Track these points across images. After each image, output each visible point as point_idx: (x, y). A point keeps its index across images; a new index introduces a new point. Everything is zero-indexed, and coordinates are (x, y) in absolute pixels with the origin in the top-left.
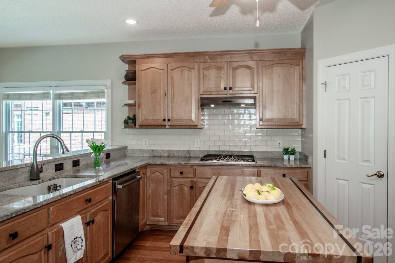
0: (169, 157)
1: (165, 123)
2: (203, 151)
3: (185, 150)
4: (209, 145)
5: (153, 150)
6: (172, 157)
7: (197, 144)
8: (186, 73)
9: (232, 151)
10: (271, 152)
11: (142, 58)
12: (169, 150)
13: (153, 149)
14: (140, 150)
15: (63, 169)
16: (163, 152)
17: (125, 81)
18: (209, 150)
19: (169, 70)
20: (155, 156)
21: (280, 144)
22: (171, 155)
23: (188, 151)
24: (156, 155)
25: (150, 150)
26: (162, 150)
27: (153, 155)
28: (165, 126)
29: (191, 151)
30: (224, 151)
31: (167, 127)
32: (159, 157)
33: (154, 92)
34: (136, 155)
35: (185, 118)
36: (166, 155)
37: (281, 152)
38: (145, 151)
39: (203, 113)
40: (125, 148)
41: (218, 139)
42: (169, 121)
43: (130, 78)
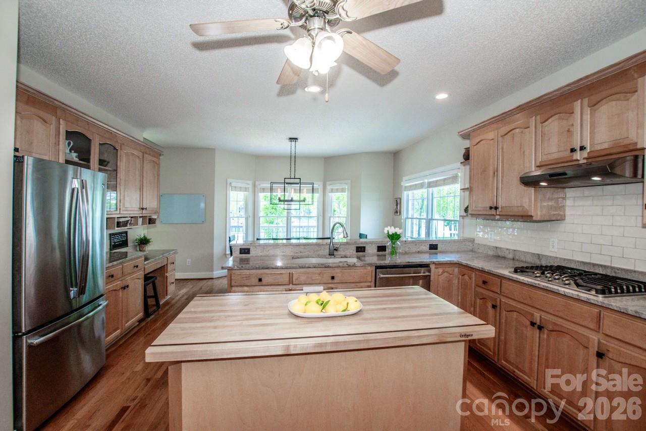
0: (513, 259)
2: (560, 258)
3: (534, 254)
4: (573, 251)
5: (497, 248)
6: (518, 260)
7: (553, 247)
8: (518, 137)
12: (515, 250)
13: (497, 246)
14: (484, 245)
15: (364, 251)
16: (508, 252)
17: (464, 161)
19: (500, 139)
20: (499, 256)
22: (517, 258)
23: (539, 255)
24: (500, 254)
25: (493, 247)
26: (507, 249)
27: (497, 254)
28: (493, 215)
29: (543, 256)
30: (597, 265)
31: (497, 217)
33: (484, 171)
34: (480, 251)
36: (511, 256)
38: (489, 247)
39: (564, 196)
41: (590, 242)
42: (496, 208)
43: (467, 157)
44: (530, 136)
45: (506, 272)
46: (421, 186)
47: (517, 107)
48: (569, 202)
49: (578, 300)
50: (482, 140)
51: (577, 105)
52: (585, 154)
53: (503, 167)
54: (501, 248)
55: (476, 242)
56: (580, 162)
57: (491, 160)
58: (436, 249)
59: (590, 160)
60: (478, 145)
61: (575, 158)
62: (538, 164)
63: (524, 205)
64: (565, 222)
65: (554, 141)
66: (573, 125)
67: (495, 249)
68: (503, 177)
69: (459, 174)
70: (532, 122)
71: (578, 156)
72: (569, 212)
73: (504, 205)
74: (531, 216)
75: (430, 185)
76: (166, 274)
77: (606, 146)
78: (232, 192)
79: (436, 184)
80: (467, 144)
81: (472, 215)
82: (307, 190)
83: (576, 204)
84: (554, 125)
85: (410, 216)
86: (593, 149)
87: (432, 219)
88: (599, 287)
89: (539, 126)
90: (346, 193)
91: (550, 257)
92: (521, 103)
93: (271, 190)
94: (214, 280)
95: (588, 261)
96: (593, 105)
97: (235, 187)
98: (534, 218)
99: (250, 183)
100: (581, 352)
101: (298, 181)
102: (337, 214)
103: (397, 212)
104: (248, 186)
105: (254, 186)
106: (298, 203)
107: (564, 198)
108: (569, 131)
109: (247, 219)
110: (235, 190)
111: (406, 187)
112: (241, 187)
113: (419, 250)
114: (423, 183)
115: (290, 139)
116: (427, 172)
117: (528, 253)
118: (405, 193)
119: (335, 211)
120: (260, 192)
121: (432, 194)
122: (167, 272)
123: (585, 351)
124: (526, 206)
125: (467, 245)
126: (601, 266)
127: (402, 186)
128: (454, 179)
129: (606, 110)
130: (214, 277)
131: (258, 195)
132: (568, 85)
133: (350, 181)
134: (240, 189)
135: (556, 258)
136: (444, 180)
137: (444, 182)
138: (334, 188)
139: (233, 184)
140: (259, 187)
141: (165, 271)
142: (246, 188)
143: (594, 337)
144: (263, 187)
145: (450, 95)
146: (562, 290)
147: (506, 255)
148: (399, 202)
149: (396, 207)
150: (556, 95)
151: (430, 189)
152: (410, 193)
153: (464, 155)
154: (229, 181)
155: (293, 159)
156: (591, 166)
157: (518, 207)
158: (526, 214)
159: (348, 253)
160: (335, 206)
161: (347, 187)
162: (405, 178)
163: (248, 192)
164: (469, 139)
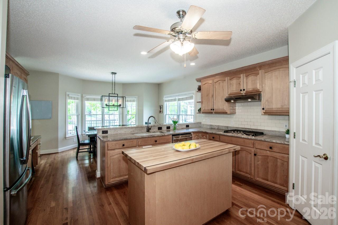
1: (212, 111)
4: (239, 124)
5: (211, 125)
6: (220, 129)
7: (232, 123)
8: (221, 84)
9: (251, 129)
10: (279, 132)
11: (203, 79)
15: (161, 129)
16: (215, 126)
17: (198, 91)
18: (238, 127)
19: (214, 83)
20: (212, 128)
21: (286, 126)
22: (219, 128)
26: (215, 125)
28: (212, 112)
29: (229, 127)
30: (247, 128)
31: (213, 113)
32: (213, 129)
33: (208, 95)
34: (204, 127)
35: (221, 108)
36: (217, 128)
37: (284, 132)
38: (208, 125)
40: (200, 123)
41: (244, 121)
42: (213, 110)
43: (199, 89)
44: (225, 84)
45: (222, 133)
46: (175, 100)
47: (221, 73)
48: (237, 108)
49: (248, 139)
50: (206, 83)
51: (242, 75)
52: (245, 92)
53: (215, 95)
54: (213, 125)
55: (202, 123)
56: (243, 94)
57: (211, 91)
58: (189, 127)
59: (246, 94)
60: (205, 85)
61: (241, 93)
62: (229, 94)
63: (224, 108)
64: (236, 114)
65: (235, 86)
66: (240, 82)
67: (210, 126)
68: (216, 98)
69: (194, 96)
70: (226, 79)
71: (242, 92)
72: (237, 111)
73: (216, 108)
74: (227, 112)
75: (179, 100)
76: (37, 151)
77: (251, 90)
78: (69, 100)
79: (183, 99)
80: (199, 84)
81: (203, 113)
82: (115, 100)
83: (239, 108)
84: (234, 81)
85: (167, 114)
86: (247, 90)
87: (180, 115)
88: (252, 134)
89: (229, 81)
90: (135, 103)
91: (231, 127)
92: (222, 72)
93: (101, 100)
94: (59, 154)
95: (244, 127)
96: (247, 76)
97: (71, 97)
98: (228, 113)
99: (80, 95)
100: (249, 155)
101: (116, 95)
102: (130, 113)
103: (161, 112)
104: (78, 97)
105: (82, 97)
106: (117, 107)
107: (235, 106)
108: (239, 83)
109: (78, 116)
110: (71, 99)
111: (166, 100)
112: (74, 98)
113: (182, 128)
114: (176, 99)
115: (112, 73)
116: (177, 94)
117: (223, 126)
118: (165, 103)
119: (128, 111)
120: (86, 101)
121: (180, 104)
122: (37, 150)
123: (250, 155)
124: (225, 109)
125: (198, 124)
126: (248, 128)
127: (163, 100)
128: (191, 98)
129: (251, 78)
130: (59, 152)
131: (84, 102)
132: (239, 68)
133: (137, 96)
134: (74, 99)
135: (234, 127)
136: (187, 98)
137: (187, 99)
138: (128, 99)
139: (70, 96)
140: (85, 98)
141: (36, 149)
142: (77, 98)
143: (253, 150)
144: (88, 98)
145: (196, 64)
146: (242, 136)
147: (215, 127)
148: (162, 107)
149: (161, 109)
150: (234, 71)
151: (179, 102)
152: (167, 103)
153: (198, 88)
154: (67, 93)
155: (114, 84)
156: (246, 96)
157: (222, 109)
158: (225, 112)
159: (155, 130)
160: (129, 108)
161: (136, 99)
162: (165, 96)
163: (79, 100)
164: (200, 82)
